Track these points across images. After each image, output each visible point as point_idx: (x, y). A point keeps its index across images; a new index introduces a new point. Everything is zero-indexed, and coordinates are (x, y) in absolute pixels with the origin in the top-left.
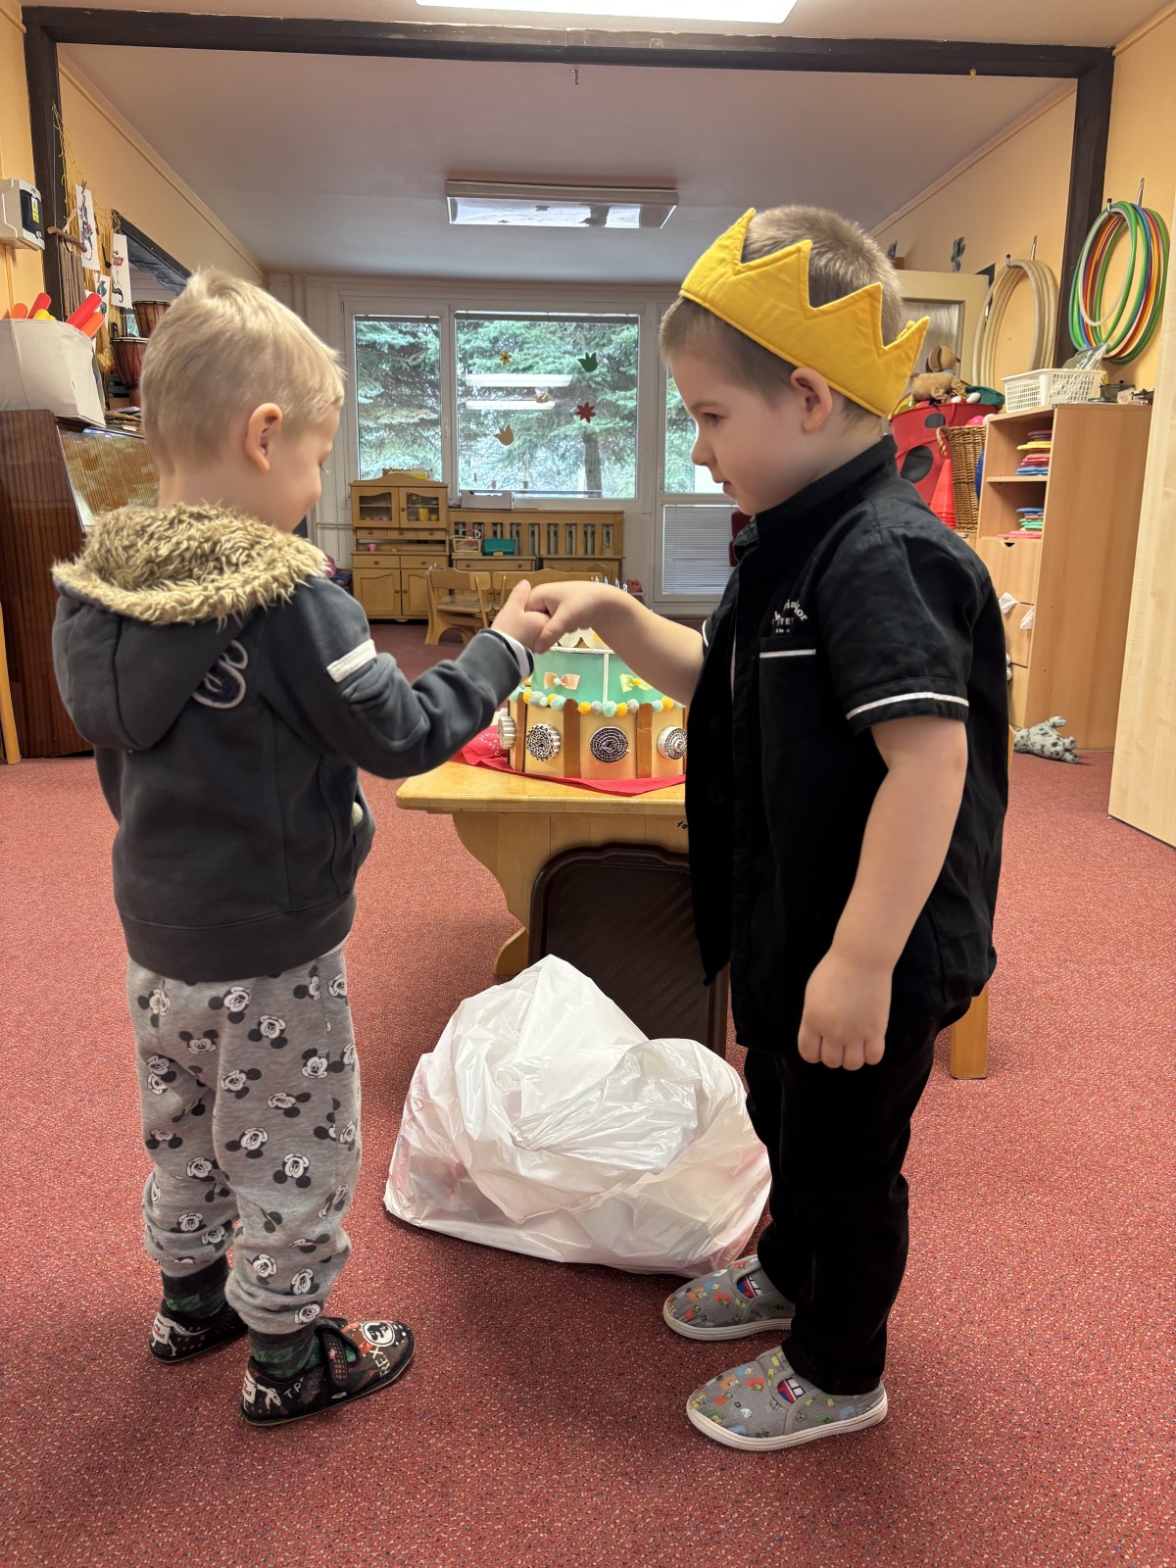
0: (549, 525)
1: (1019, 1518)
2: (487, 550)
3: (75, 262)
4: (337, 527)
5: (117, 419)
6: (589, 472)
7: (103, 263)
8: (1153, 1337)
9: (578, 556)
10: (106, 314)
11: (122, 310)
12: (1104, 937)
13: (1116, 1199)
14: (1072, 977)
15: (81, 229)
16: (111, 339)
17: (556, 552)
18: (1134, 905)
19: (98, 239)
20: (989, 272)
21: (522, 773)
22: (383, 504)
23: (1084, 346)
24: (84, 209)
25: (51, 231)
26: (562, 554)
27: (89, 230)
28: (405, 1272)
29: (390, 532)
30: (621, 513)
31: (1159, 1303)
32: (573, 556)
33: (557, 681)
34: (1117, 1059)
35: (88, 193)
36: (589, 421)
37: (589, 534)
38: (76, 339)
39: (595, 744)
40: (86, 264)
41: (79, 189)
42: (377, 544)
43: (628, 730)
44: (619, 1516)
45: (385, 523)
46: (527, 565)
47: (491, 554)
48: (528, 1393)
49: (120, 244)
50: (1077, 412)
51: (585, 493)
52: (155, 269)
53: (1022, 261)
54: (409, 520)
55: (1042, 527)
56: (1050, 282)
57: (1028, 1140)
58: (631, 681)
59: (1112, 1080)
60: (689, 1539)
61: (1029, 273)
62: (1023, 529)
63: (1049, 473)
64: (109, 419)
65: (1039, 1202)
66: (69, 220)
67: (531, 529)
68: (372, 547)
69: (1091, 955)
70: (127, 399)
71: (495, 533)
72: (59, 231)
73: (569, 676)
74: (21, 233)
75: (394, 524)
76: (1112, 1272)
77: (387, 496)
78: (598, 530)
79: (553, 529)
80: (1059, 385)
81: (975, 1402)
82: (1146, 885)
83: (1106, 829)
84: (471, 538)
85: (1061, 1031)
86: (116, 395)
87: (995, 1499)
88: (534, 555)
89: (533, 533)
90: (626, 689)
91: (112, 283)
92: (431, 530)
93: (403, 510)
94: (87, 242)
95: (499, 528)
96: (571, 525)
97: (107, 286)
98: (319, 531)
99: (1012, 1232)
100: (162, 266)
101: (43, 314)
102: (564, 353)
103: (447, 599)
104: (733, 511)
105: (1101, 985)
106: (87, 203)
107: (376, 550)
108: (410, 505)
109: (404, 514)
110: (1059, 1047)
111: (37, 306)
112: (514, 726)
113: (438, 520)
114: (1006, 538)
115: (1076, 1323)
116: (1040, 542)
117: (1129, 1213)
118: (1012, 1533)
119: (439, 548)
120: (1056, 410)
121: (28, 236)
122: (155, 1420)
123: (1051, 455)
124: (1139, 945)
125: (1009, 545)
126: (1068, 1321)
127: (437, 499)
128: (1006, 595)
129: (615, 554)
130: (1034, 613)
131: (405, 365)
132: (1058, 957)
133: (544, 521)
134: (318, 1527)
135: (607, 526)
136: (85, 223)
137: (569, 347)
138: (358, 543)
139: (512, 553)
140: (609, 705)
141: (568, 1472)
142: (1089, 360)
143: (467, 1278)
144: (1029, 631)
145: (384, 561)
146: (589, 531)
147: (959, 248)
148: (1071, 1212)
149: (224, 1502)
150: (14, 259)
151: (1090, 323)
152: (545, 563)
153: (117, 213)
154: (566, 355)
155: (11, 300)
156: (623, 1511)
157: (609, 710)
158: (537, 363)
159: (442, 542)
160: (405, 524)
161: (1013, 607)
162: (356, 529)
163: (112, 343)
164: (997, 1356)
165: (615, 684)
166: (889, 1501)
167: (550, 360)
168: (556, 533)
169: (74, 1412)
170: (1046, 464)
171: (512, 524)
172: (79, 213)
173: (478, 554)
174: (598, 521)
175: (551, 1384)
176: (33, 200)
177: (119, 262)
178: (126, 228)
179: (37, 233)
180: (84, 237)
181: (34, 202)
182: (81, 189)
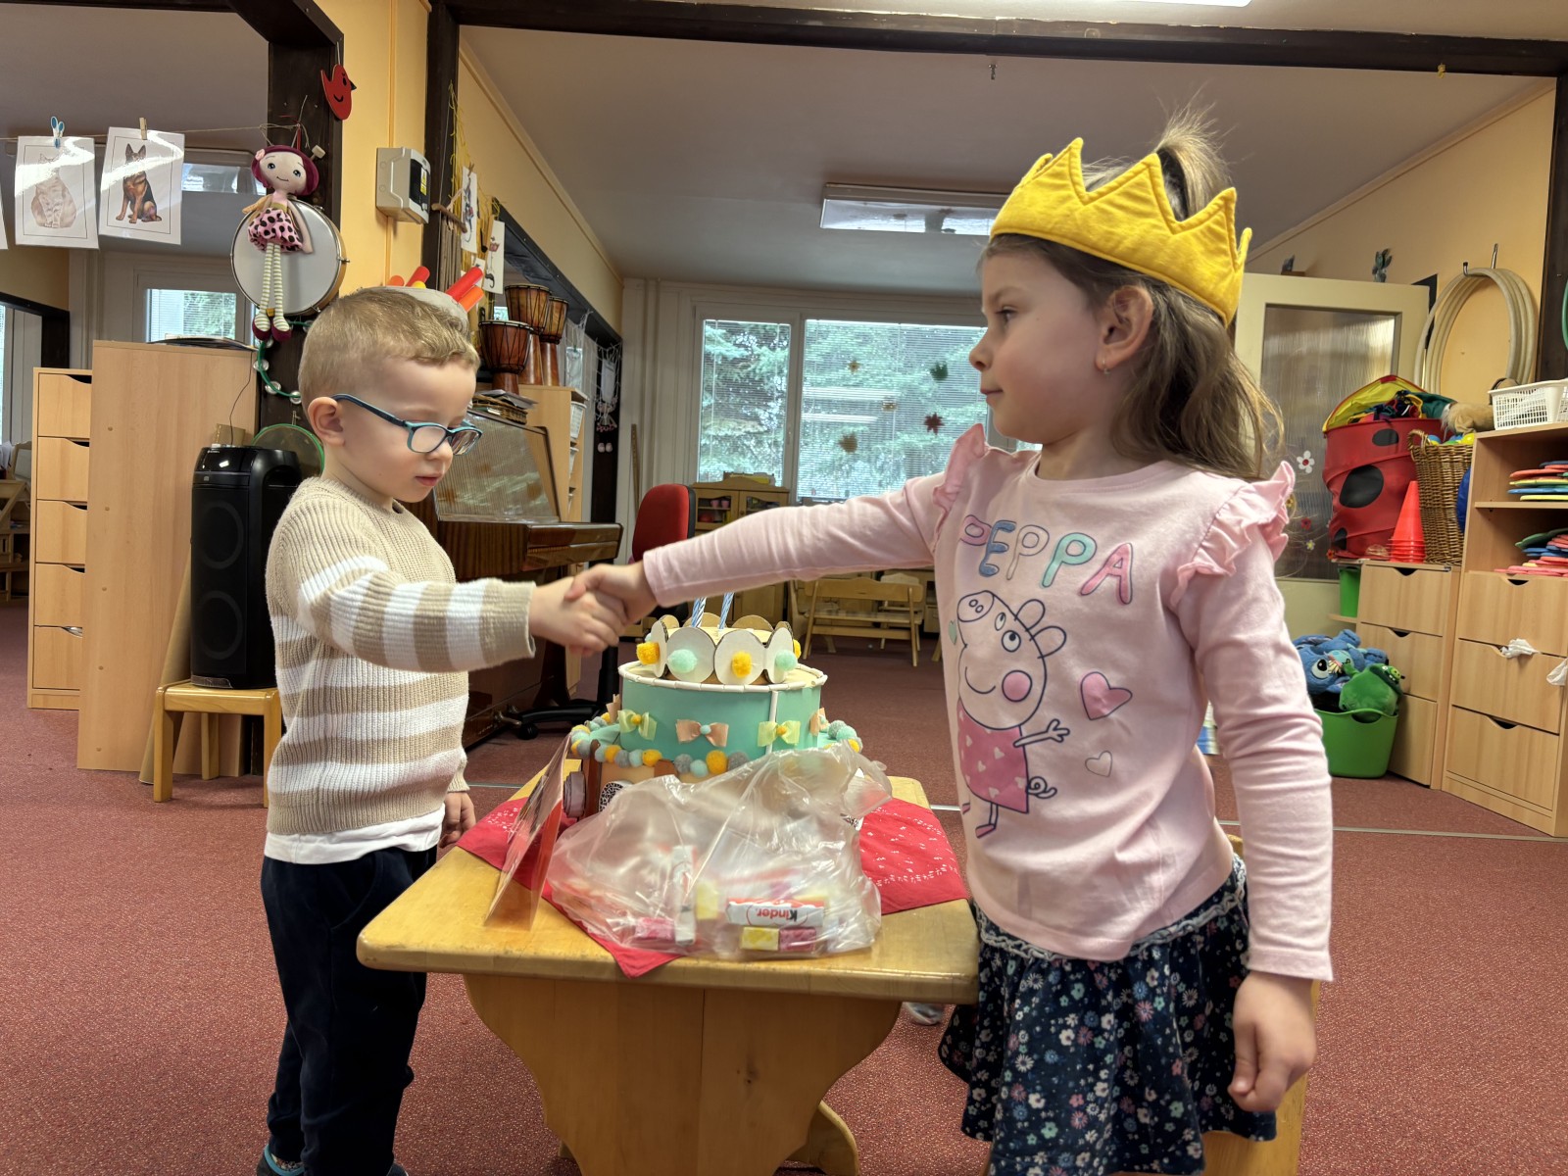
3: (455, 242)
5: (482, 401)
7: (480, 247)
11: (491, 295)
15: (463, 210)
16: (480, 322)
19: (478, 223)
20: (1430, 282)
24: (468, 191)
25: (435, 207)
27: (470, 212)
35: (474, 176)
36: (936, 431)
40: (464, 245)
41: (466, 171)
49: (498, 231)
52: (524, 262)
53: (1485, 270)
56: (1527, 299)
61: (1499, 284)
62: (1532, 565)
66: (454, 199)
72: (443, 208)
74: (406, 204)
77: (727, 499)
91: (486, 267)
94: (467, 224)
97: (481, 270)
106: (472, 185)
111: (414, 278)
121: (414, 206)
125: (1518, 582)
136: (468, 205)
144: (1562, 688)
147: (1384, 260)
150: (395, 233)
153: (497, 202)
155: (387, 271)
163: (480, 326)
167: (880, 378)
172: (464, 194)
176: (423, 170)
177: (495, 248)
178: (503, 215)
179: (423, 205)
180: (465, 218)
181: (424, 174)
182: (468, 171)
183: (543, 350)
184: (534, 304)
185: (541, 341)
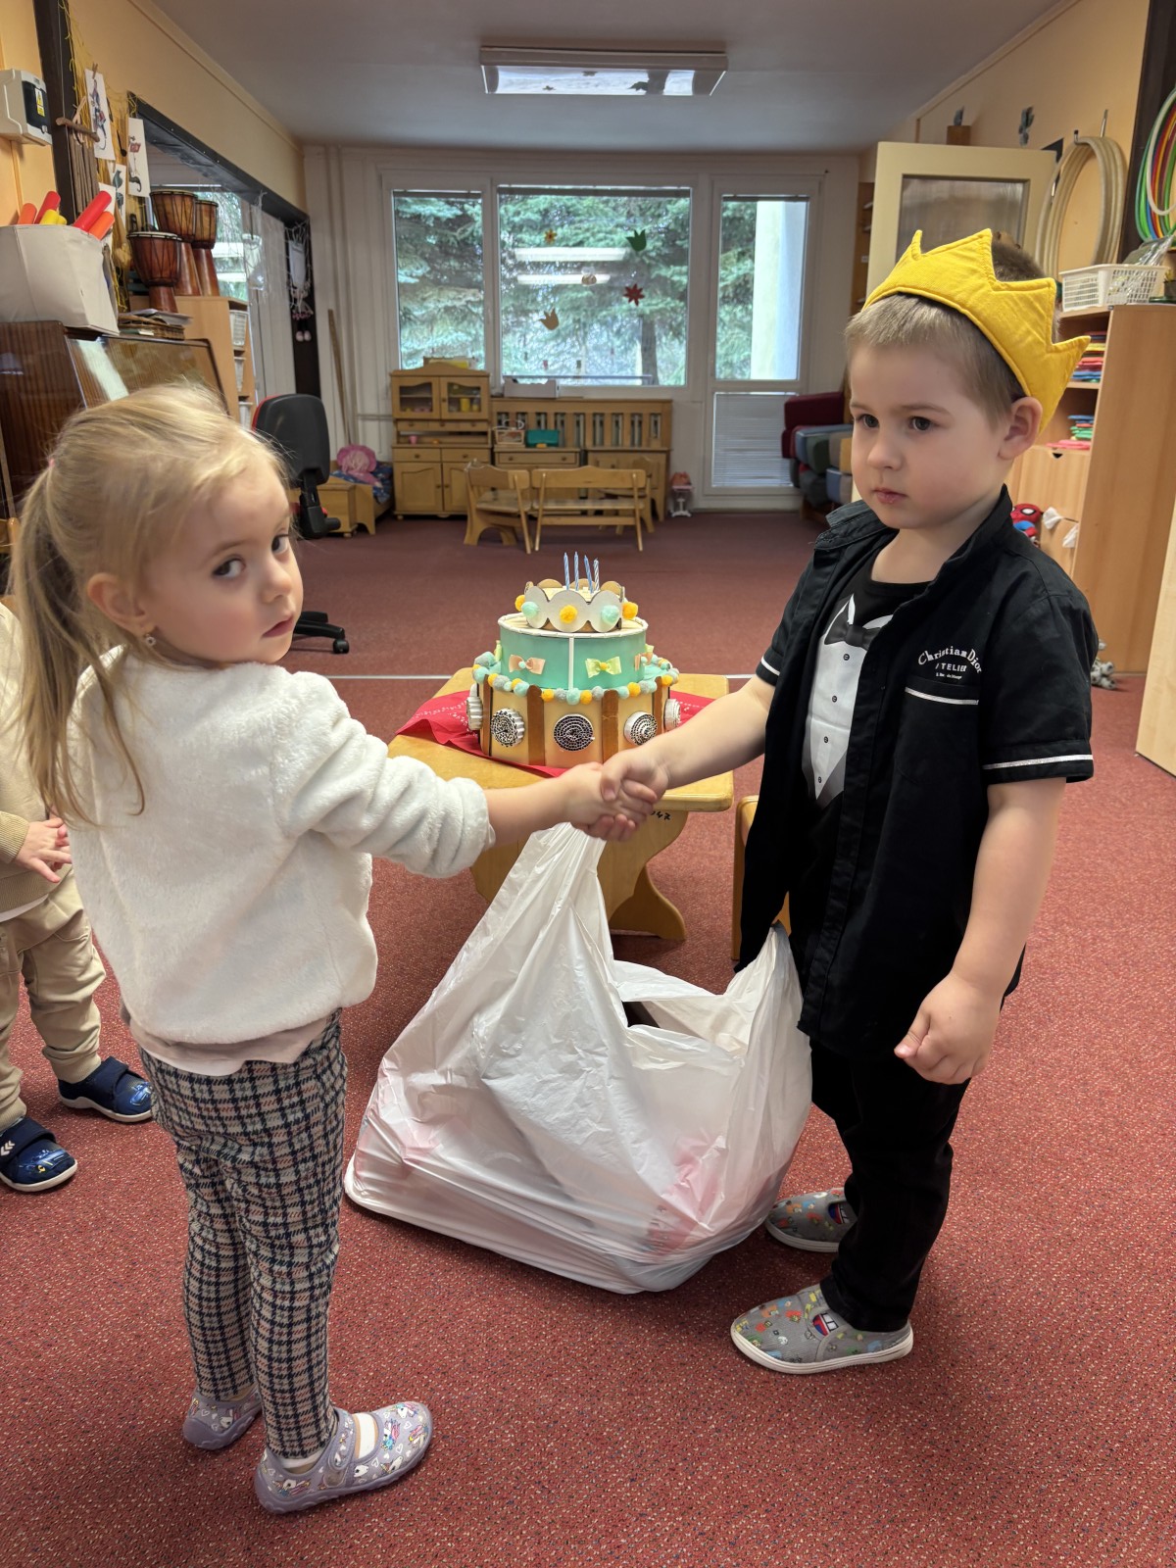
0: (595, 415)
1: (913, 1542)
2: (531, 441)
3: (87, 154)
4: (378, 418)
5: (134, 322)
6: (644, 350)
7: (118, 152)
8: (1078, 1350)
9: (625, 448)
10: (124, 207)
11: (141, 200)
12: (1107, 896)
13: (1067, 1195)
14: (1066, 941)
15: (93, 117)
16: (130, 232)
17: (602, 443)
18: (1144, 859)
19: (112, 126)
20: (1057, 147)
21: (489, 756)
22: (424, 395)
23: (1150, 237)
24: (96, 95)
25: (59, 122)
26: (608, 446)
27: (102, 117)
28: (356, 1260)
29: (431, 424)
30: (669, 402)
31: (1090, 1313)
32: (619, 448)
33: (522, 664)
34: (1095, 1037)
35: (99, 77)
36: (637, 303)
37: (636, 424)
38: (84, 243)
39: (558, 731)
40: (98, 154)
41: (89, 73)
42: (419, 437)
43: (593, 719)
44: (526, 1527)
45: (425, 414)
46: (571, 458)
47: (534, 446)
48: (456, 1393)
49: (136, 128)
50: (1133, 314)
51: (641, 378)
52: (178, 150)
53: (1091, 138)
54: (450, 411)
55: (1092, 437)
56: (1119, 163)
57: (989, 1128)
58: (598, 665)
59: (1086, 1061)
60: (589, 1553)
61: (1097, 152)
62: (1073, 438)
63: (1102, 378)
64: (123, 324)
65: (989, 1197)
66: (80, 108)
67: (576, 418)
68: (413, 439)
69: (1090, 916)
70: (146, 297)
71: (539, 423)
72: (69, 122)
73: (534, 660)
74: (25, 128)
75: (435, 415)
76: (1049, 1276)
77: (428, 386)
78: (646, 420)
79: (599, 419)
80: (1117, 283)
81: (890, 1415)
82: (1161, 836)
83: (1131, 769)
84: (513, 429)
85: (1043, 1004)
86: (136, 293)
87: (892, 1521)
88: (579, 445)
89: (578, 423)
90: (592, 674)
91: (129, 172)
92: (473, 421)
93: (444, 400)
94: (100, 132)
95: (543, 418)
96: (617, 415)
97: (123, 176)
98: (360, 423)
99: (957, 1230)
100: (185, 147)
101: (54, 216)
102: (617, 226)
103: (489, 495)
104: (786, 400)
105: (1094, 951)
106: (98, 88)
107: (417, 442)
108: (452, 396)
109: (445, 405)
110: (1039, 1022)
111: (46, 206)
112: (482, 707)
113: (480, 410)
114: (1055, 449)
115: (1004, 1333)
116: (1088, 454)
117: (1077, 1211)
118: (903, 1558)
119: (482, 439)
120: (1112, 312)
121: (33, 131)
122: (100, 1411)
123: (1104, 359)
124: (1142, 905)
125: (1057, 456)
126: (996, 1330)
127: (478, 389)
128: (1051, 510)
129: (662, 445)
130: (1078, 531)
131: (452, 239)
132: (1056, 919)
133: (589, 410)
134: (240, 1528)
135: (655, 415)
137: (622, 220)
138: (399, 435)
139: (556, 445)
140: (574, 692)
141: (483, 1479)
142: (1153, 254)
143: (414, 1268)
144: (1072, 549)
145: (425, 454)
146: (637, 421)
147: (1028, 119)
148: (1019, 1209)
149: (155, 1500)
150: (21, 155)
151: (1158, 212)
152: (591, 456)
153: (133, 95)
154: (619, 229)
155: (20, 202)
156: (531, 1521)
157: (572, 698)
158: (588, 238)
159: (484, 434)
160: (446, 415)
161: (1057, 523)
162: (397, 421)
163: (129, 238)
164: (919, 1365)
165: (580, 669)
166: (788, 1520)
167: (601, 235)
168: (602, 423)
169: (25, 1400)
170: (1098, 368)
171: (556, 414)
172: (90, 99)
173: (521, 446)
174: (645, 410)
175: (480, 1384)
176: (37, 91)
177: (136, 148)
178: (142, 110)
179: (44, 127)
180: (96, 125)
181: (38, 94)
182: (92, 73)
183: (197, 257)
184: (179, 212)
185: (193, 247)
